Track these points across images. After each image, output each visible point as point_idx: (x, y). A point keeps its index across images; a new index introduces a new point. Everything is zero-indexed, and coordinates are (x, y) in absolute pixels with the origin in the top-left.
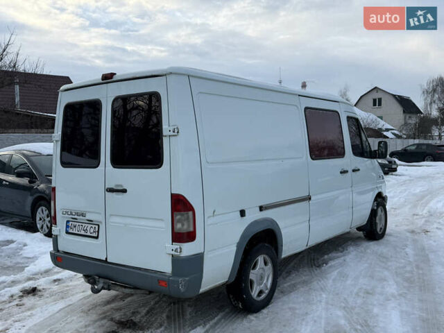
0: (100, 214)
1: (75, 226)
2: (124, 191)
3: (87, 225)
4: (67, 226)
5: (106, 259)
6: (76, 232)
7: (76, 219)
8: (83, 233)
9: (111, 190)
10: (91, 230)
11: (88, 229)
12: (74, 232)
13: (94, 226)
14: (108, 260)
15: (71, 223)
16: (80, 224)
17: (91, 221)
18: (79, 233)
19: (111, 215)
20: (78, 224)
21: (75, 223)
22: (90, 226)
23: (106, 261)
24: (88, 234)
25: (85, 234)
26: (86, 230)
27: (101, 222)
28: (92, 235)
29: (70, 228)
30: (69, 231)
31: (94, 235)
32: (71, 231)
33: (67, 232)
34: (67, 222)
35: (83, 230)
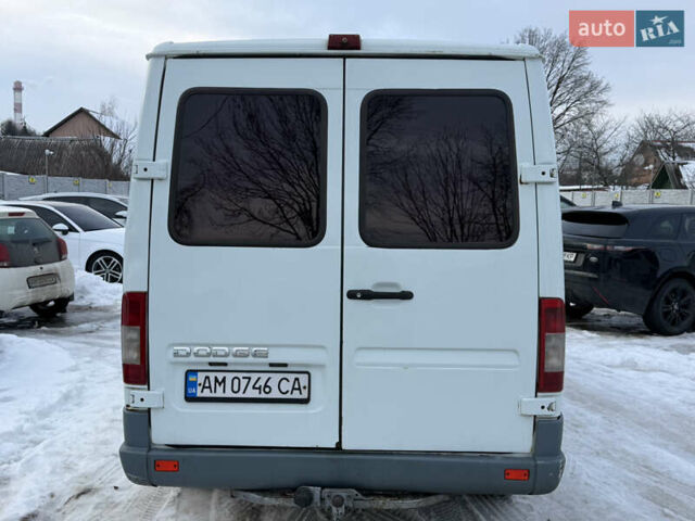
0: (322, 347)
1: (220, 382)
3: (267, 376)
4: (188, 384)
5: (338, 444)
6: (229, 394)
7: (225, 364)
8: (252, 394)
9: (352, 295)
10: (278, 385)
11: (273, 384)
12: (219, 393)
13: (292, 377)
14: (345, 446)
15: (201, 377)
16: (240, 375)
17: (285, 365)
18: (240, 395)
20: (229, 376)
21: (220, 376)
22: (276, 378)
23: (337, 450)
24: (275, 394)
25: (263, 395)
26: (266, 386)
27: (321, 366)
28: (288, 396)
29: (200, 388)
30: (199, 394)
31: (296, 395)
32: (207, 393)
33: (190, 398)
34: (189, 373)
35: (254, 388)
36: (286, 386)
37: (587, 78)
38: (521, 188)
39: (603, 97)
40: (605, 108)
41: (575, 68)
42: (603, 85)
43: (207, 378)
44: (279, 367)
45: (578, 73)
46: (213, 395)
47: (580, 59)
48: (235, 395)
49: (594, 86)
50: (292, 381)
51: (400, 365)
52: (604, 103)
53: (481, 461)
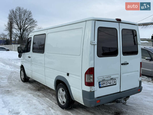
0: (118, 74)
1: (104, 83)
2: (128, 64)
4: (99, 85)
5: (120, 91)
7: (105, 80)
8: (109, 84)
9: (122, 64)
10: (112, 82)
11: (111, 82)
12: (104, 86)
13: (113, 80)
14: (121, 91)
15: (101, 83)
16: (107, 81)
17: (113, 78)
18: (107, 85)
19: (123, 73)
20: (105, 82)
21: (104, 82)
22: (112, 81)
23: (120, 92)
24: (112, 84)
25: (110, 85)
26: (110, 83)
27: (117, 78)
28: (114, 84)
29: (101, 85)
30: (101, 86)
31: (115, 84)
32: (102, 86)
33: (100, 87)
34: (99, 82)
35: (109, 83)
36: (113, 82)
37: (32, 19)
38: (138, 45)
39: (36, 24)
40: (36, 26)
41: (29, 17)
42: (35, 21)
43: (102, 83)
44: (112, 79)
45: (30, 18)
46: (103, 86)
47: (30, 15)
48: (106, 85)
49: (34, 21)
50: (114, 81)
51: (127, 76)
52: (36, 25)
53: (135, 89)
